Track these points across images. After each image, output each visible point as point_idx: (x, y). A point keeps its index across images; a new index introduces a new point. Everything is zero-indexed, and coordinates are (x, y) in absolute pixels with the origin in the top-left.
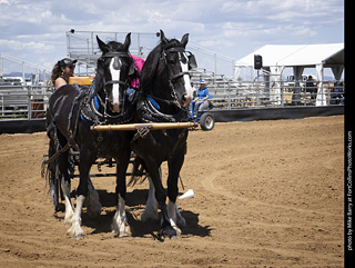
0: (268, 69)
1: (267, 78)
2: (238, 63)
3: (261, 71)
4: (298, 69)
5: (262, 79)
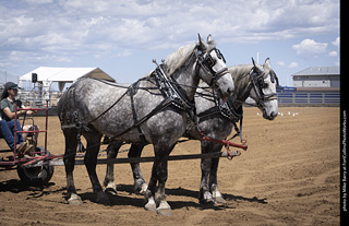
0: (41, 82)
1: (41, 88)
2: (21, 78)
3: (37, 84)
4: (62, 84)
5: (37, 89)
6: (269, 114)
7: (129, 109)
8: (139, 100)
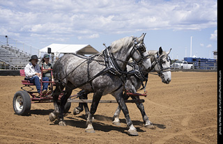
0: (53, 53)
1: (53, 57)
2: (41, 50)
6: (166, 80)
7: (86, 71)
8: (92, 66)
